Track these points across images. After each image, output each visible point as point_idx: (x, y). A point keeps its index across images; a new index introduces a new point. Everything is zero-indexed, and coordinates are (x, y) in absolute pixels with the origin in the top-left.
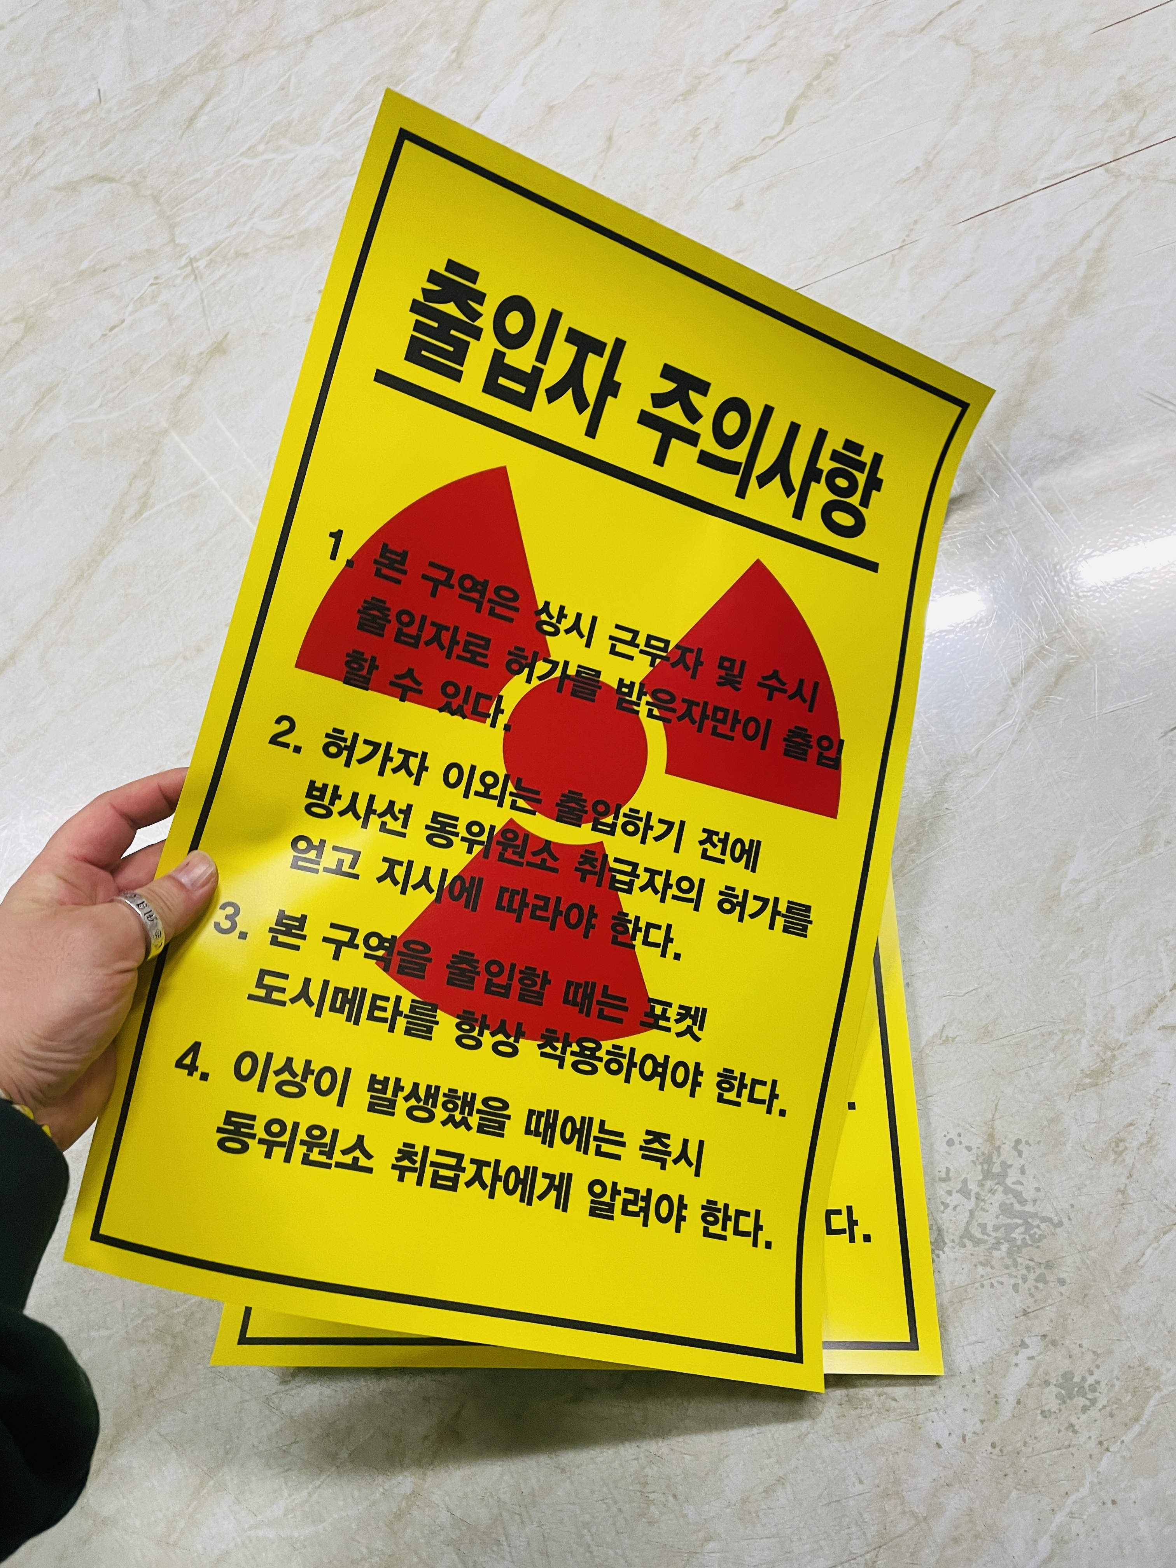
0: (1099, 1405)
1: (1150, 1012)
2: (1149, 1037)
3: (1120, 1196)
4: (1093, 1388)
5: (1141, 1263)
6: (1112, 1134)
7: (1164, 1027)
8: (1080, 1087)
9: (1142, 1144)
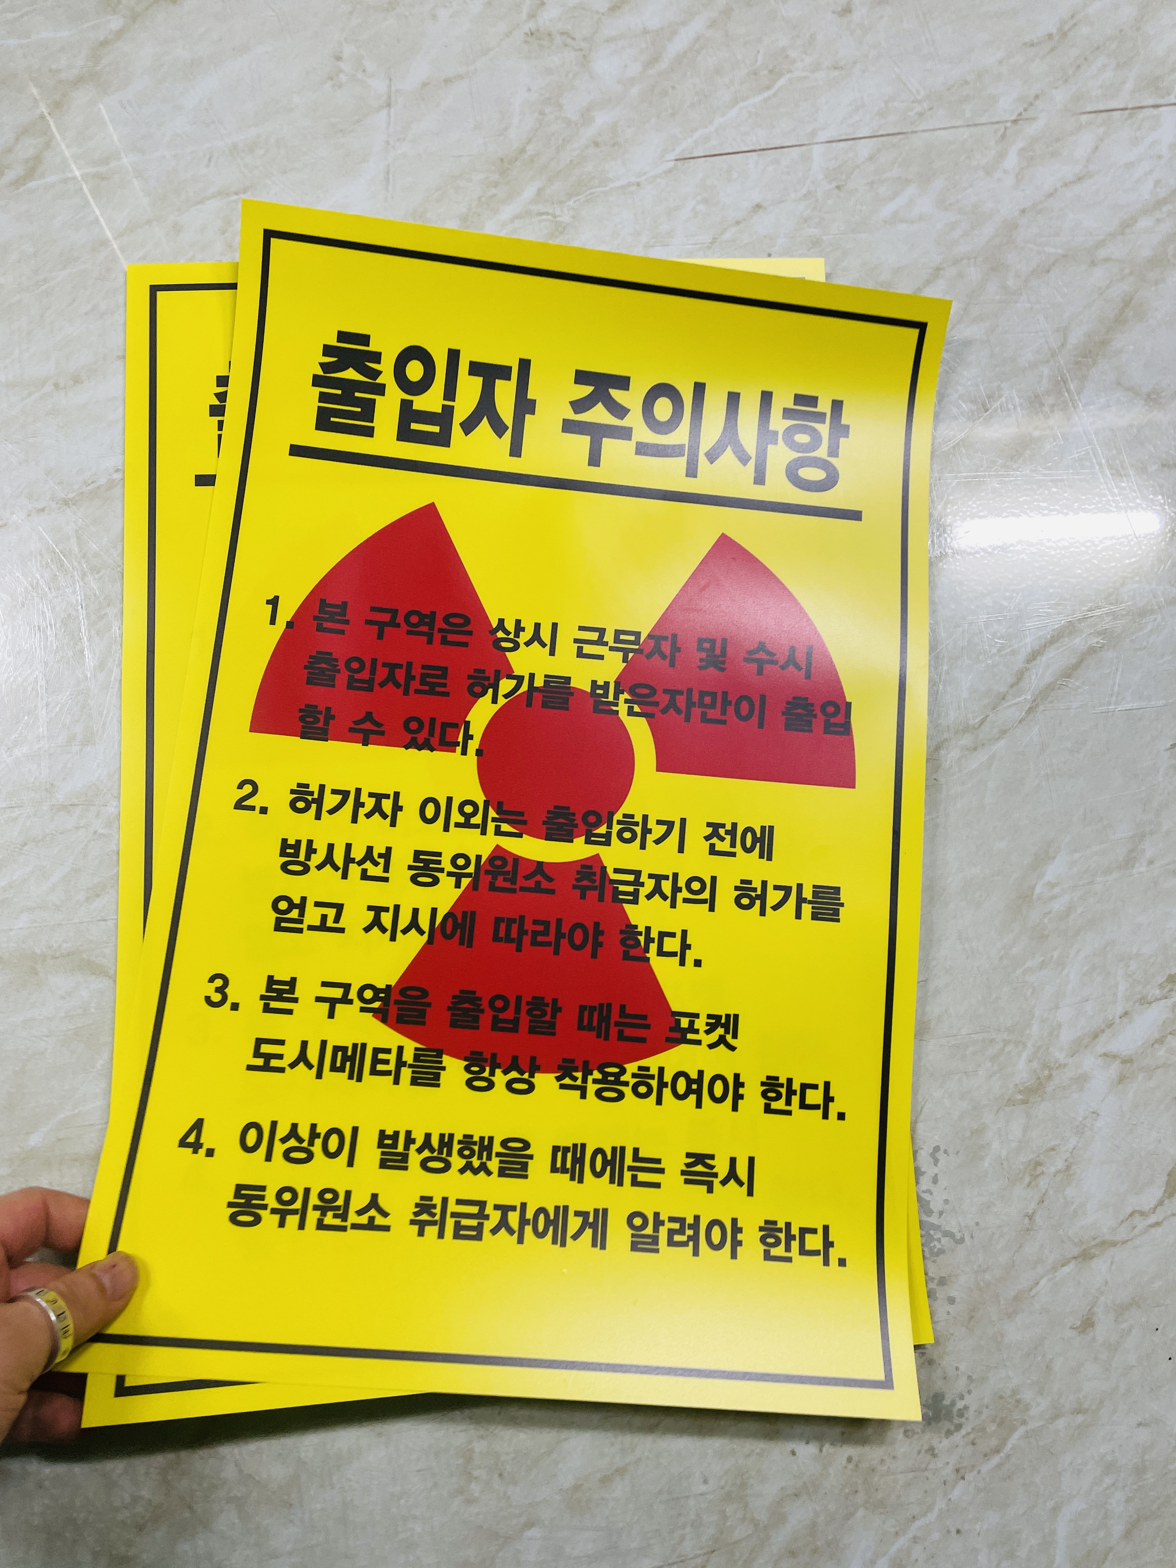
0: (963, 1432)
1: (1096, 1036)
2: (1089, 1062)
3: (1027, 1220)
4: (961, 1414)
5: (1032, 1293)
6: (1031, 1156)
7: (1105, 1055)
8: (1011, 1102)
9: (1059, 1171)
